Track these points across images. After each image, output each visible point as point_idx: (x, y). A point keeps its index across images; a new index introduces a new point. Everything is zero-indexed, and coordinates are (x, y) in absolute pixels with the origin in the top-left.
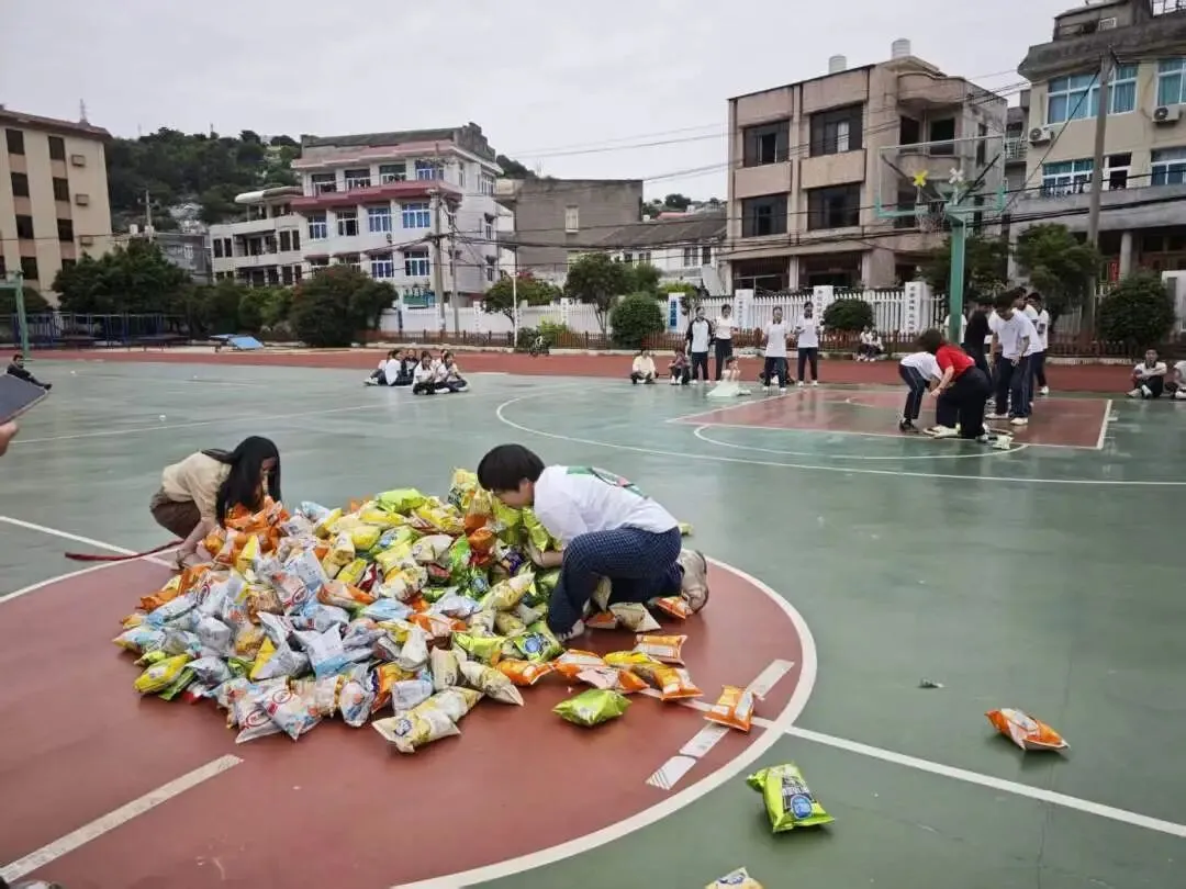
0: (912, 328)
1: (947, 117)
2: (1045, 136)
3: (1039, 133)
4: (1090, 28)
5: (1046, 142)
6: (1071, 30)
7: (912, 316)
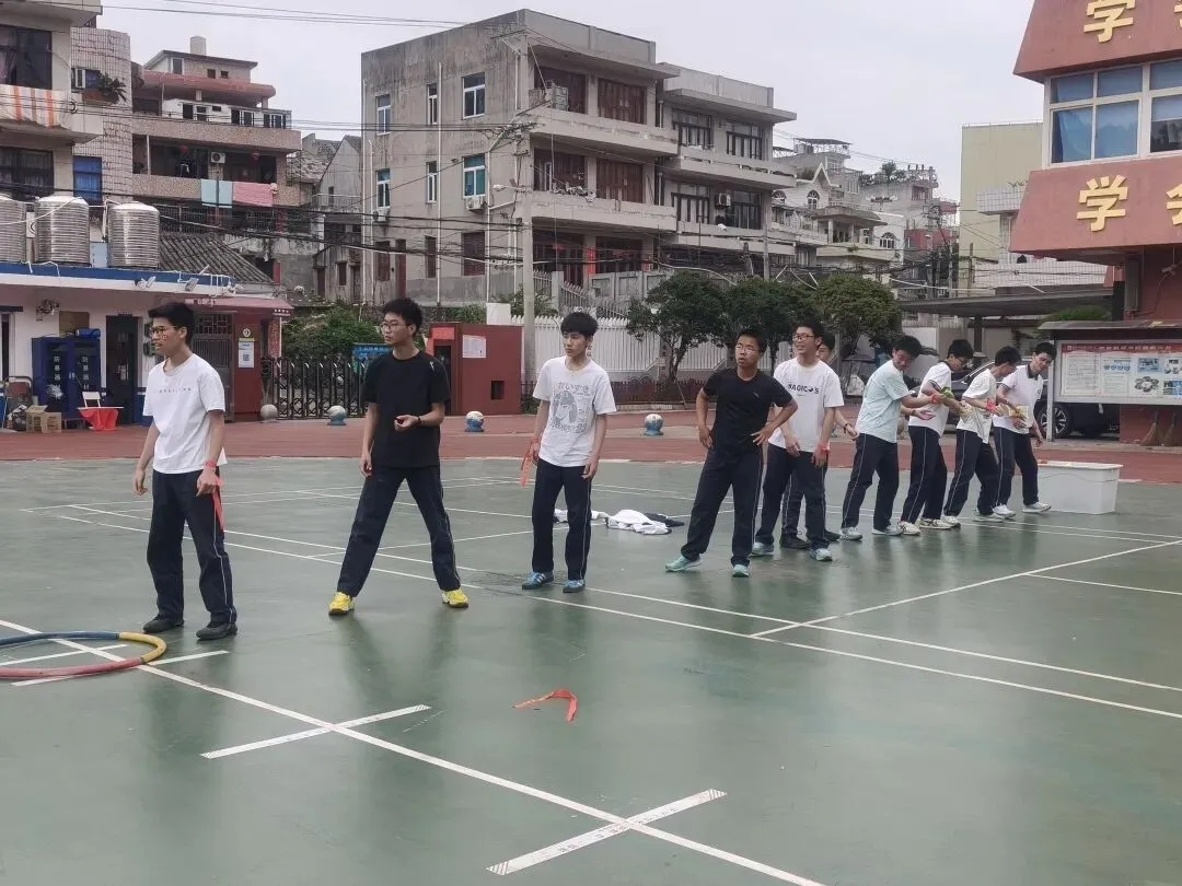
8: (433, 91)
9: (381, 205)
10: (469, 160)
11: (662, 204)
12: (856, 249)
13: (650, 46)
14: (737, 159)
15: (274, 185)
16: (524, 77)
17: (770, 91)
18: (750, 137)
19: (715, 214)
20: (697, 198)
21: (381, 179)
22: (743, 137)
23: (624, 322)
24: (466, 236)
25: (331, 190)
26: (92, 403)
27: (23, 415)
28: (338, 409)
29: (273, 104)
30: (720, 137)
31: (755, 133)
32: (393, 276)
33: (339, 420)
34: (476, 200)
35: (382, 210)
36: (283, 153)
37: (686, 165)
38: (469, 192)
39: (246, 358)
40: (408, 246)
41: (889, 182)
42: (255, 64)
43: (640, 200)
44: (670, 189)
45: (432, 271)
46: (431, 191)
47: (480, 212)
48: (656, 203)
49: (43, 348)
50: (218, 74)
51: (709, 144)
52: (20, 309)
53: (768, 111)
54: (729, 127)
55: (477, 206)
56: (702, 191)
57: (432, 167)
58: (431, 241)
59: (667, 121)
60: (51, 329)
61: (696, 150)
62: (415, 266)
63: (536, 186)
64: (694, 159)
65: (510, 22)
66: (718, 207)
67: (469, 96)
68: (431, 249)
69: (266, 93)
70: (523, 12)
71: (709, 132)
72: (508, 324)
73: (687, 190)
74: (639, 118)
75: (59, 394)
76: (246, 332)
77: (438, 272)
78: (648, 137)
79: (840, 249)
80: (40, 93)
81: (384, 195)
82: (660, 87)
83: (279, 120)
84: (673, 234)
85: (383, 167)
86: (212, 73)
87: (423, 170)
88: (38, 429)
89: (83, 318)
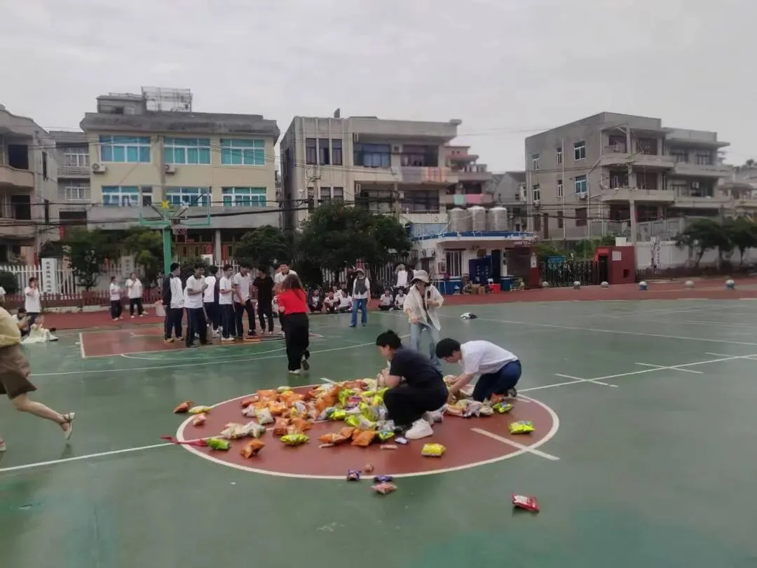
0: (50, 290)
1: (22, 143)
2: (102, 169)
3: (98, 167)
4: (119, 111)
5: (102, 173)
6: (109, 109)
7: (49, 282)
8: (559, 150)
9: (535, 199)
10: (577, 178)
11: (666, 189)
12: (743, 202)
13: (659, 120)
14: (700, 166)
15: (481, 195)
16: (604, 140)
17: (715, 134)
18: (706, 156)
19: (691, 192)
20: (682, 186)
21: (535, 189)
22: (702, 156)
23: (674, 242)
24: (577, 210)
25: (500, 195)
26: (491, 283)
27: (470, 288)
28: (577, 283)
29: (478, 162)
30: (692, 157)
31: (708, 153)
32: (542, 229)
33: (578, 287)
34: (582, 194)
35: (536, 202)
36: (484, 182)
37: (678, 171)
38: (578, 191)
39: (534, 264)
40: (564, 215)
41: (751, 169)
42: (468, 147)
43: (656, 188)
44: (670, 182)
45: (561, 226)
46: (560, 191)
47: (585, 199)
48: (663, 189)
49: (472, 263)
50: (456, 153)
51: (687, 160)
52: (465, 249)
53: (714, 143)
54: (695, 153)
55: (583, 197)
56: (683, 182)
57: (560, 182)
58: (560, 213)
59: (667, 152)
60: (474, 256)
61: (682, 164)
62: (553, 223)
63: (611, 187)
64: (682, 168)
65: (597, 118)
66: (692, 189)
67: (577, 152)
68: (560, 216)
69: (475, 158)
70: (604, 113)
71: (686, 155)
72: (625, 245)
73: (677, 183)
74: (654, 152)
75: (478, 280)
76: (534, 254)
77: (564, 226)
78: (660, 161)
79: (737, 203)
80: (432, 169)
81: (537, 196)
82: (664, 139)
83: (482, 168)
84: (673, 202)
85: (536, 184)
86: (453, 152)
87: (555, 183)
88: (477, 293)
89: (484, 251)
